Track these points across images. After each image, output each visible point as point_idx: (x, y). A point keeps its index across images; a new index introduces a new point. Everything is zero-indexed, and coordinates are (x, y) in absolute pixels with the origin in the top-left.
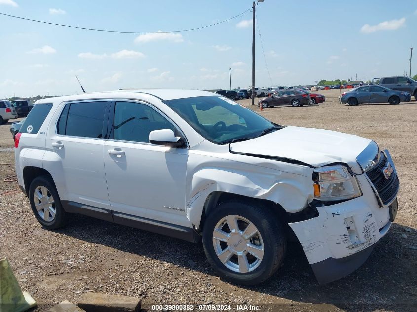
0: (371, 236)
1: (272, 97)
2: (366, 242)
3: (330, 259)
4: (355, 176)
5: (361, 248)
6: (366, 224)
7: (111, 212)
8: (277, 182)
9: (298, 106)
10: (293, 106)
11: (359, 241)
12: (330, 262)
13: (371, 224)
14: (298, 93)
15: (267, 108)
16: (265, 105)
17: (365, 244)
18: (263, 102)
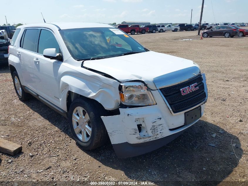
0: (159, 133)
1: (211, 30)
2: (153, 136)
3: (127, 143)
4: (150, 91)
5: (147, 140)
6: (154, 124)
7: (38, 95)
8: (100, 89)
9: (228, 37)
10: (225, 37)
11: (148, 134)
12: (126, 145)
13: (160, 125)
14: (230, 28)
15: (207, 37)
16: (206, 35)
17: (152, 138)
18: (204, 33)
